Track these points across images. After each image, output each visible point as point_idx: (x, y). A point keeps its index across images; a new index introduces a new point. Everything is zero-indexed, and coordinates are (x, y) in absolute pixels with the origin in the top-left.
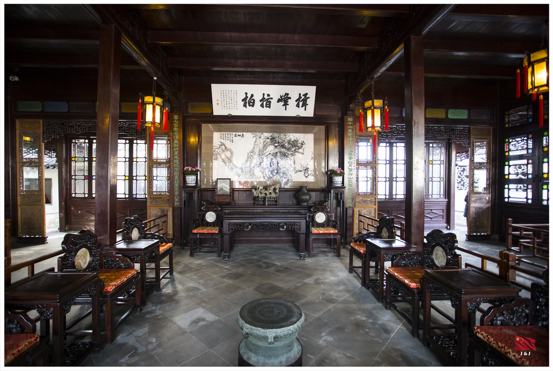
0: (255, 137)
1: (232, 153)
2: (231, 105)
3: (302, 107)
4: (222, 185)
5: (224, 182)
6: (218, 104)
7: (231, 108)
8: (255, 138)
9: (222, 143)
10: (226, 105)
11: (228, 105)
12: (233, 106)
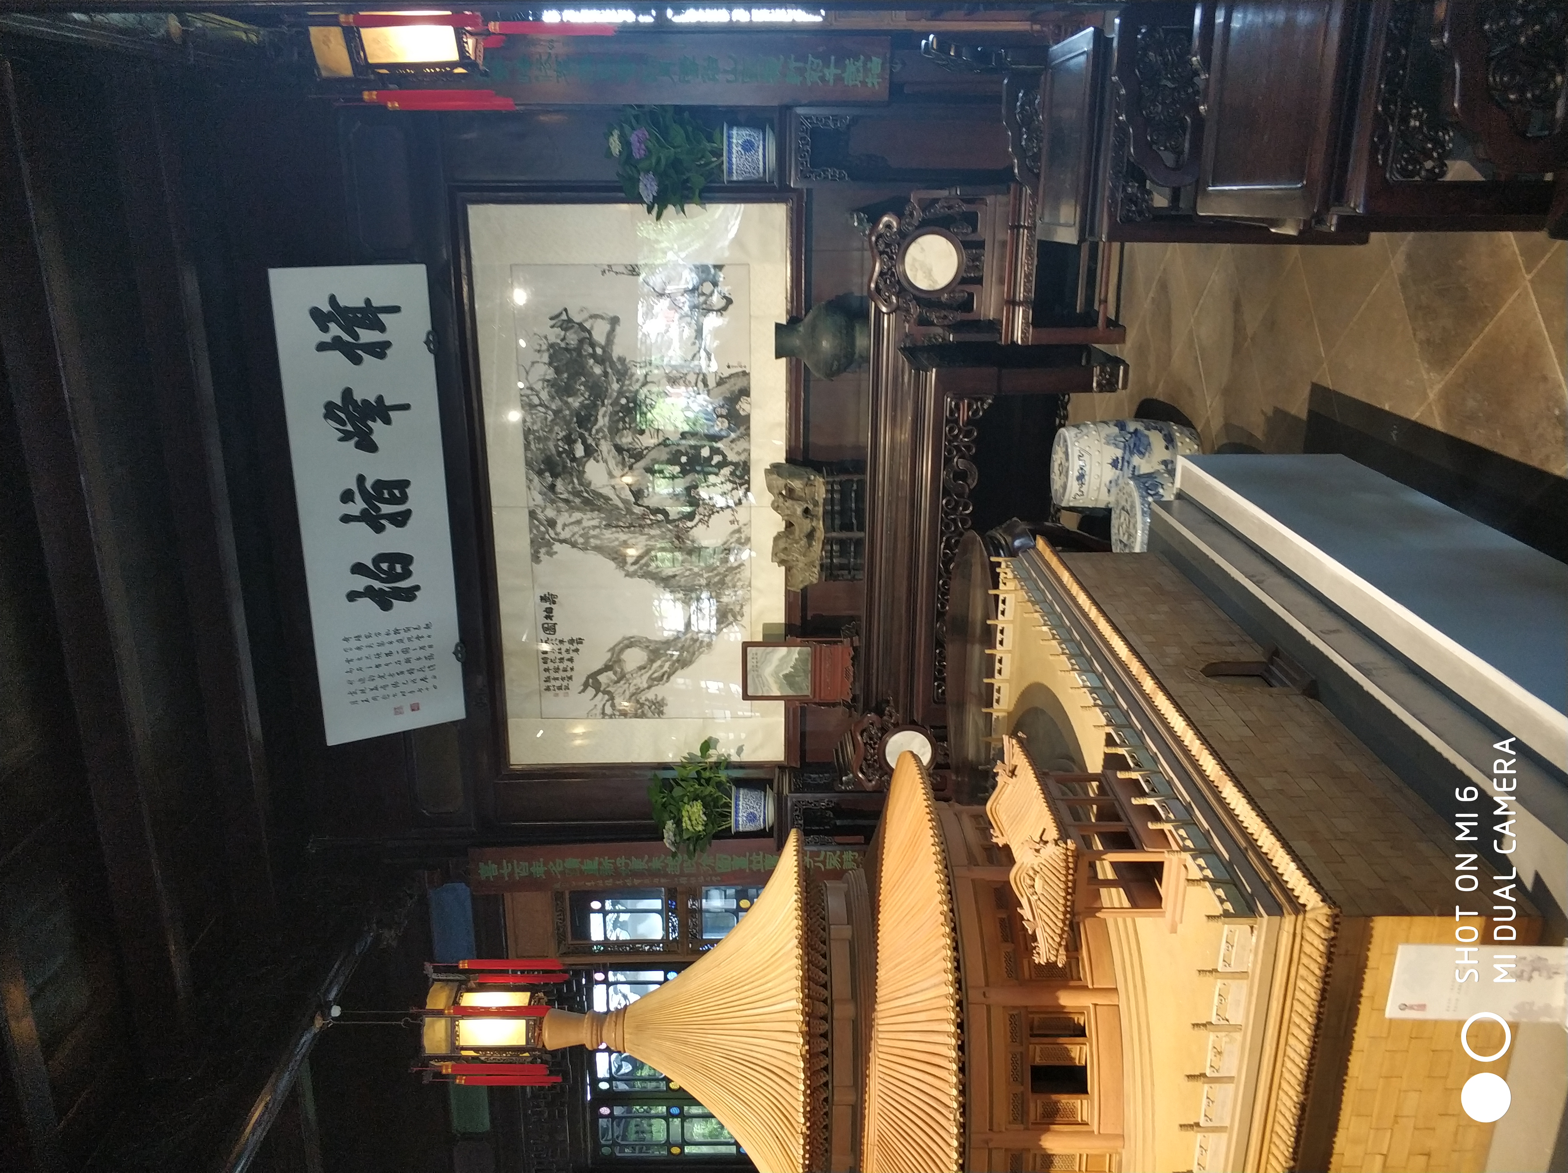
0: (549, 545)
1: (631, 643)
2: (413, 655)
3: (382, 328)
4: (771, 680)
5: (756, 668)
6: (415, 708)
7: (428, 652)
8: (557, 547)
9: (586, 685)
10: (418, 675)
11: (415, 665)
12: (417, 644)
